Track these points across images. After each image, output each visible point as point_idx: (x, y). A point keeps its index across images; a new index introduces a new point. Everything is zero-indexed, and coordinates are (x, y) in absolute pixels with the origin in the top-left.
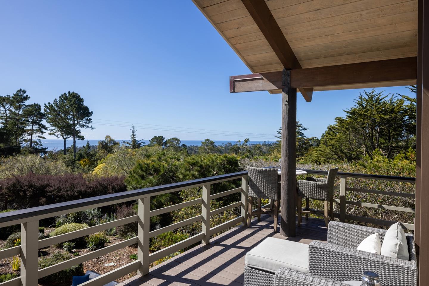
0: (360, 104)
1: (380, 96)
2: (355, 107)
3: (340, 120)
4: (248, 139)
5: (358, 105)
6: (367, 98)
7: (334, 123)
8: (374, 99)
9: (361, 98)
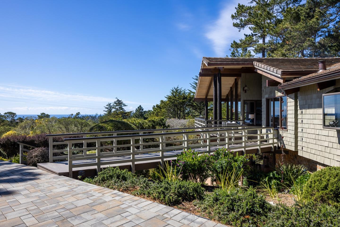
0: (173, 94)
1: (181, 90)
2: (170, 95)
3: (162, 102)
4: (79, 113)
5: (171, 94)
6: (175, 90)
7: (159, 103)
8: (178, 91)
9: (173, 91)
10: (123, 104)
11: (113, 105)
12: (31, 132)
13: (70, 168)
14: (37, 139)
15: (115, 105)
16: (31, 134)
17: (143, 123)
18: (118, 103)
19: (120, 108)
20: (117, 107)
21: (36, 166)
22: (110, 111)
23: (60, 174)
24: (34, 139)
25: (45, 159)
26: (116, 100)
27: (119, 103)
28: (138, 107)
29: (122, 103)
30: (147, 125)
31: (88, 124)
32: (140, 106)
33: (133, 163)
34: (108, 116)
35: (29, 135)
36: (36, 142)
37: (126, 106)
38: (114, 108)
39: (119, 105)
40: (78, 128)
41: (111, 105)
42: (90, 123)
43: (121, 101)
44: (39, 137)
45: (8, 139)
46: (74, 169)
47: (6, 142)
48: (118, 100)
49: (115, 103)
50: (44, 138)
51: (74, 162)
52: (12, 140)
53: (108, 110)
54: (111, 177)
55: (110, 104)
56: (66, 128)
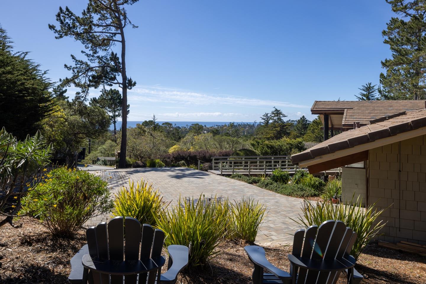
10: (282, 115)
11: (271, 116)
12: (191, 147)
13: (221, 173)
14: (198, 155)
15: (273, 115)
16: (192, 150)
17: (282, 146)
18: (275, 113)
19: (278, 119)
20: (275, 118)
21: (207, 171)
22: (268, 122)
23: (218, 174)
24: (196, 155)
25: (211, 168)
26: (274, 109)
27: (277, 113)
28: (301, 118)
29: (281, 113)
30: (285, 148)
31: (239, 141)
32: (303, 117)
33: (249, 173)
34: (265, 128)
35: (190, 150)
36: (197, 157)
37: (285, 116)
38: (272, 119)
39: (278, 116)
40: (230, 145)
41: (269, 115)
42: (240, 141)
43: (280, 111)
44: (199, 153)
45: (179, 154)
46: (223, 173)
47: (177, 155)
48: (276, 110)
49: (273, 113)
50: (204, 154)
51: (223, 171)
52: (181, 155)
53: (265, 122)
54: (236, 176)
55: (267, 114)
56: (219, 144)
